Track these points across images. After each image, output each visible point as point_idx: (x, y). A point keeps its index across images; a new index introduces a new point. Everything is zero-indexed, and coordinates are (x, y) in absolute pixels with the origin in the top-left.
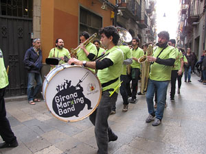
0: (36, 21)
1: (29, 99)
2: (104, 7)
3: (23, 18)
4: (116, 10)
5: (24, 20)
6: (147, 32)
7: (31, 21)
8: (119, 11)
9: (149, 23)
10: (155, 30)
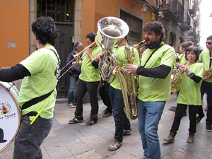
0: (77, 25)
1: (69, 102)
2: (144, 9)
3: (65, 23)
4: (156, 12)
5: (66, 25)
6: (189, 35)
7: (73, 26)
8: (160, 13)
9: (192, 25)
10: (199, 32)
